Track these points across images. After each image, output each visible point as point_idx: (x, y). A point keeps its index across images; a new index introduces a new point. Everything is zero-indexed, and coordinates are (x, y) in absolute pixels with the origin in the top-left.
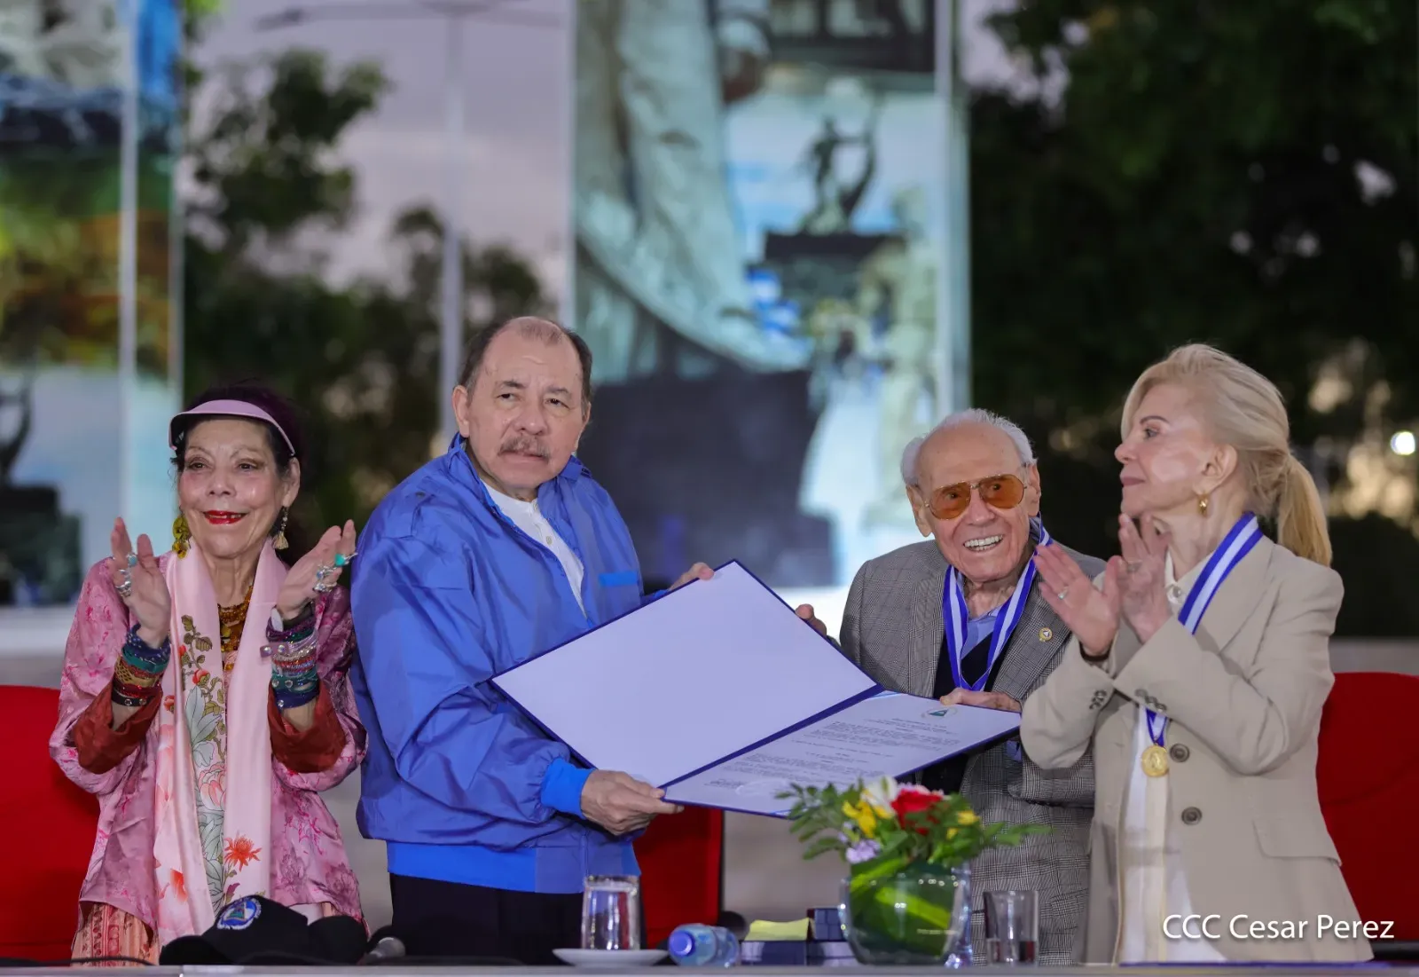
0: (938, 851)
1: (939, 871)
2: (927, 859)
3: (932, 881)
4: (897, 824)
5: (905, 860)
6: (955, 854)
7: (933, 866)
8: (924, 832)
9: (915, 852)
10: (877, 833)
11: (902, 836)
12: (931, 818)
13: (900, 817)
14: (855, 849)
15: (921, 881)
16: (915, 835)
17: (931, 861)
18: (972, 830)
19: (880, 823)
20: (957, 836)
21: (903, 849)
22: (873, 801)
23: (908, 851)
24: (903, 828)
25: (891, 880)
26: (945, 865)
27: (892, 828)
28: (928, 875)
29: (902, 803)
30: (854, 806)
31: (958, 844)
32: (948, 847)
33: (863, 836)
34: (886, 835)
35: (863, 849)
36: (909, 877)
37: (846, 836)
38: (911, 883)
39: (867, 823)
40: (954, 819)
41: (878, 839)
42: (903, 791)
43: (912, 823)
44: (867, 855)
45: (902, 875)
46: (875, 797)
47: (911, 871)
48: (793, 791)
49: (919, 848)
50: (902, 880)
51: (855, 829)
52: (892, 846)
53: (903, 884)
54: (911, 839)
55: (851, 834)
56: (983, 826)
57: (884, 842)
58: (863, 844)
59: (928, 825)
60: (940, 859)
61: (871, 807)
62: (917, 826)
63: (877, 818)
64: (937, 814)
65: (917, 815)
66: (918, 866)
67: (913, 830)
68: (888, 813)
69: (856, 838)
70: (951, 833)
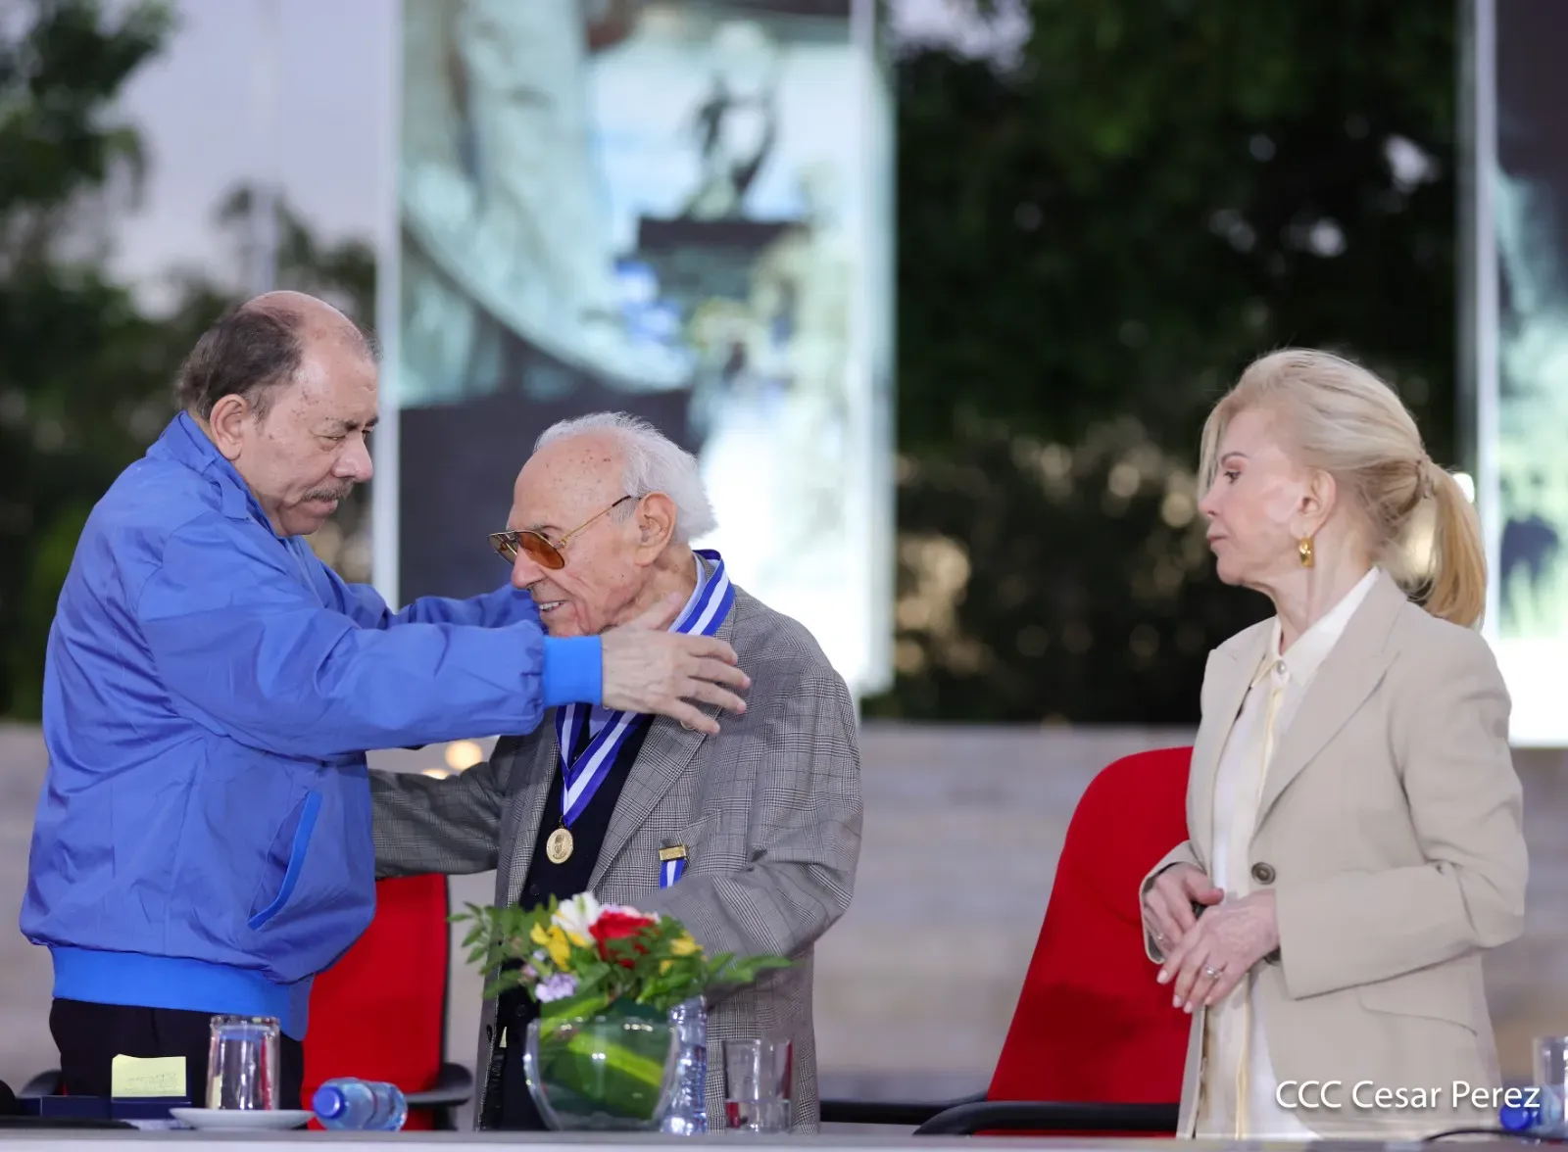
0: (648, 989)
1: (647, 1013)
2: (634, 999)
3: (636, 1027)
4: (598, 955)
5: (606, 1000)
6: (668, 993)
7: (642, 1006)
8: (628, 965)
9: (619, 989)
10: (572, 965)
11: (603, 969)
12: (639, 948)
13: (600, 946)
14: (547, 985)
15: (627, 1027)
16: (617, 968)
17: (640, 1000)
18: (690, 962)
19: (575, 952)
20: (671, 971)
21: (604, 986)
22: (567, 926)
23: (611, 987)
24: (604, 959)
25: (590, 1024)
26: (658, 1005)
27: (593, 960)
28: (634, 1019)
29: (605, 927)
30: (545, 929)
31: (674, 980)
32: (660, 983)
33: (556, 969)
34: (582, 967)
35: (556, 986)
36: (609, 1021)
37: (536, 969)
38: (614, 1028)
39: (560, 952)
40: (668, 948)
41: (575, 972)
42: (606, 913)
43: (614, 953)
44: (564, 991)
45: (602, 1018)
46: (571, 923)
47: (614, 1013)
48: (468, 911)
49: (624, 984)
50: (601, 1023)
51: (548, 960)
52: (590, 981)
53: (602, 1030)
54: (613, 972)
55: (542, 967)
56: (705, 958)
57: (581, 976)
58: (556, 978)
59: (635, 956)
60: (653, 998)
61: (565, 933)
62: (621, 957)
63: (572, 946)
64: (644, 941)
65: (619, 941)
66: (623, 1007)
67: (616, 962)
68: (586, 940)
69: (547, 972)
70: (665, 966)
